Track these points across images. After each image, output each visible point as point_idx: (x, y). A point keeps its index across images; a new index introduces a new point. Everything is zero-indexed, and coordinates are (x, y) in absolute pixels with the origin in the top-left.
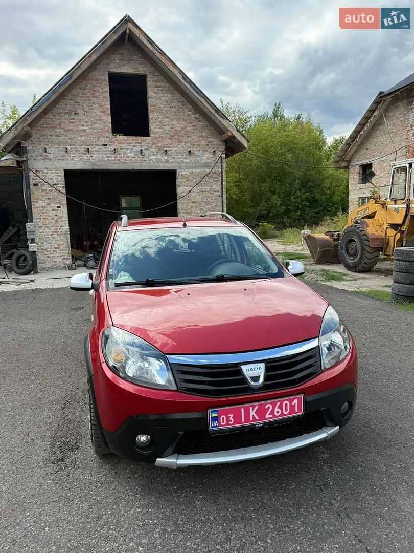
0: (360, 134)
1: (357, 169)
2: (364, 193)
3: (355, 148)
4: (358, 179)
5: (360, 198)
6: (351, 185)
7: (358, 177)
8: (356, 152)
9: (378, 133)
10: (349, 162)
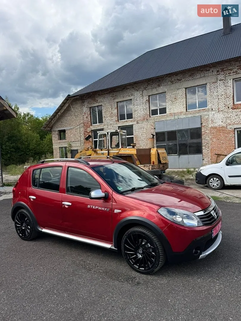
0: (58, 114)
1: (57, 133)
2: (62, 145)
3: (55, 121)
4: (58, 138)
5: (60, 147)
6: (54, 140)
7: (57, 136)
8: (55, 123)
9: (67, 115)
10: (52, 128)
